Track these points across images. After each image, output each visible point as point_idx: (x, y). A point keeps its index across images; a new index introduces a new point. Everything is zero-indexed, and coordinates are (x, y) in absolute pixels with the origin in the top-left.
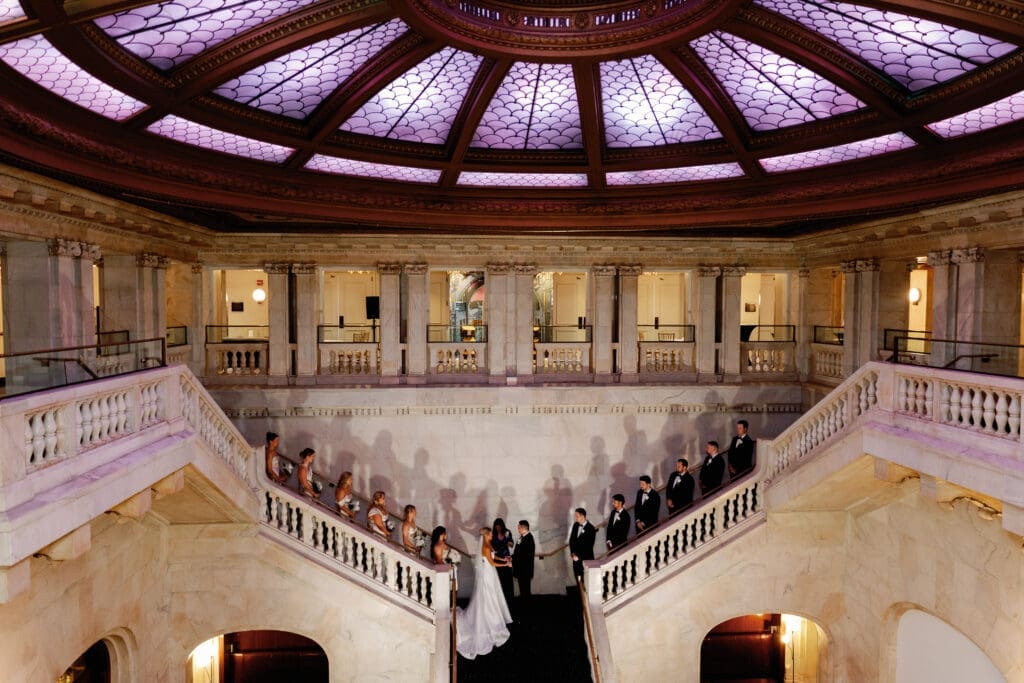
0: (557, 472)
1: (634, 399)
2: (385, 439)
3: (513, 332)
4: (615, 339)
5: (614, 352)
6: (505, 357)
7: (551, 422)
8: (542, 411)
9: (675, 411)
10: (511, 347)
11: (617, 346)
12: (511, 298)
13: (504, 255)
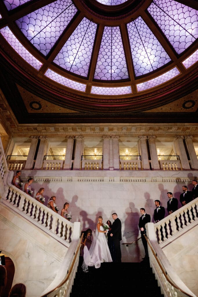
0: (132, 205)
1: (160, 175)
2: (60, 191)
3: (112, 156)
4: (150, 159)
5: (150, 164)
6: (109, 163)
7: (127, 185)
8: (124, 181)
9: (178, 181)
10: (111, 161)
11: (150, 161)
12: (111, 146)
13: (108, 134)
